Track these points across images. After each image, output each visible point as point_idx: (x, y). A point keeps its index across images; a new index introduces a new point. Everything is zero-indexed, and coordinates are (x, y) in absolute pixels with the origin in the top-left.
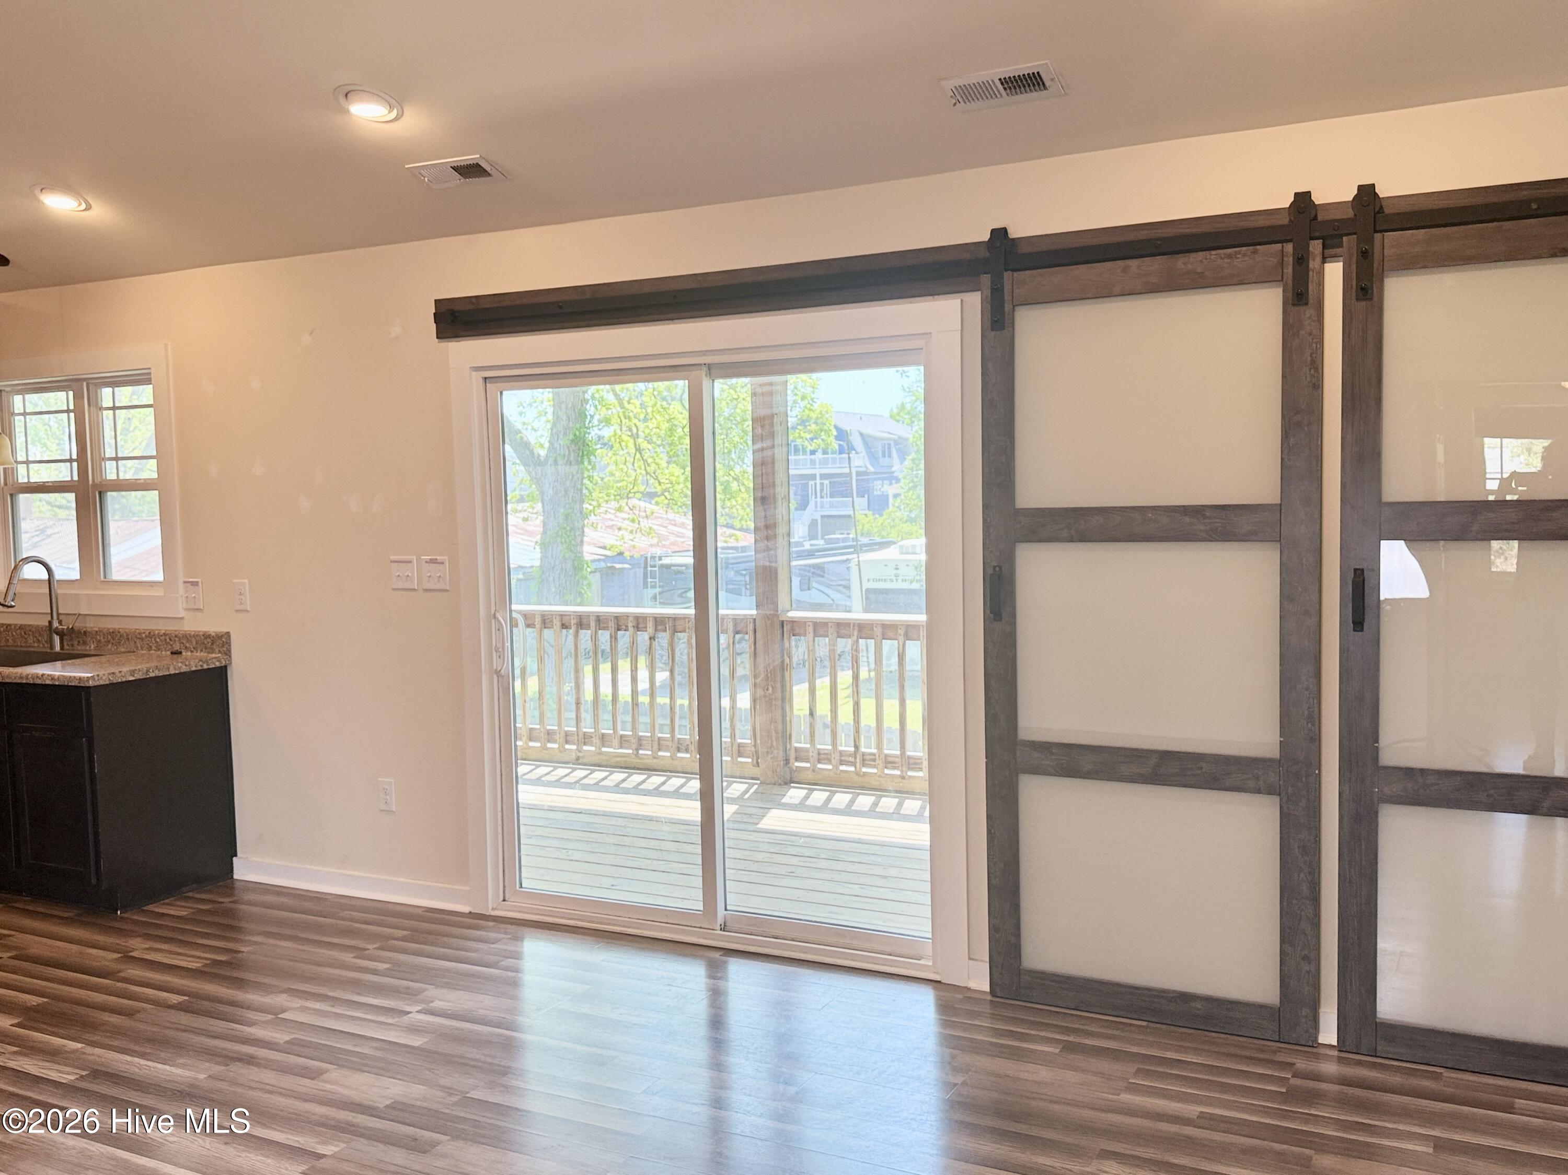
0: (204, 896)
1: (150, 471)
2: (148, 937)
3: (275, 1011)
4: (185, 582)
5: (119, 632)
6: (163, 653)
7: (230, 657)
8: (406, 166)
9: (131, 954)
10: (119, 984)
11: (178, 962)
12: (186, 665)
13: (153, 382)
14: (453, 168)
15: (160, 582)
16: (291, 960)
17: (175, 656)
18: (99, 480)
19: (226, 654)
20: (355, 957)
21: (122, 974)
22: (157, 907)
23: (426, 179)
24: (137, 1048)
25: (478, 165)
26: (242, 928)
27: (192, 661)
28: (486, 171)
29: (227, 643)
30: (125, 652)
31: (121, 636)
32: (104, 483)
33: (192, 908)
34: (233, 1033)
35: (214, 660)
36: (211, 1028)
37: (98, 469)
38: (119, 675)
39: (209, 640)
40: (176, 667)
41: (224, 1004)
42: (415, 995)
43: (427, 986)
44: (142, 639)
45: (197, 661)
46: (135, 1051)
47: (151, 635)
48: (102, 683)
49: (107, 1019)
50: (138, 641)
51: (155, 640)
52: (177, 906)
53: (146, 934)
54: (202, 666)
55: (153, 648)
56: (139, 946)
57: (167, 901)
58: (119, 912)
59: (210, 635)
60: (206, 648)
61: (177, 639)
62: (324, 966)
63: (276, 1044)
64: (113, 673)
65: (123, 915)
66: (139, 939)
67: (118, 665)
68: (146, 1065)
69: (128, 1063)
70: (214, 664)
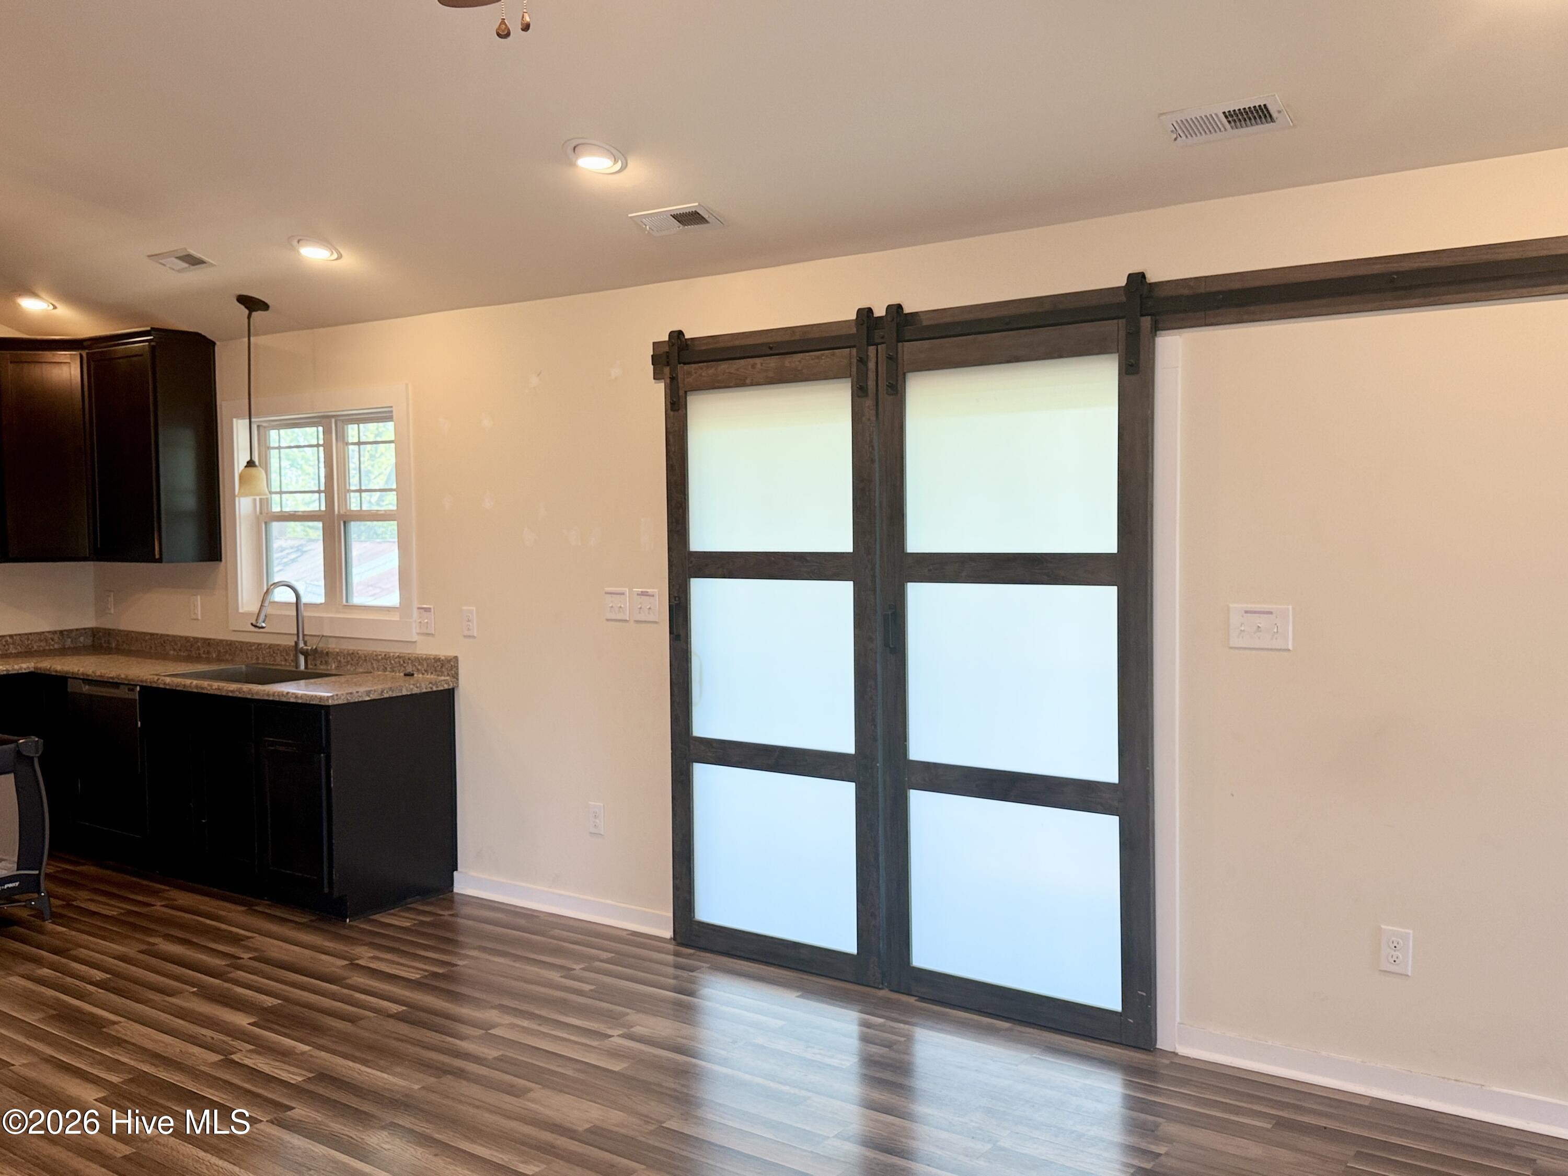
0: (427, 908)
1: (390, 502)
2: (373, 945)
3: (486, 1026)
4: (419, 608)
5: (358, 654)
6: (397, 674)
7: (457, 679)
8: (630, 215)
9: (357, 962)
10: (345, 991)
11: (397, 971)
12: (417, 687)
13: (394, 419)
14: (674, 216)
15: (397, 608)
16: (502, 976)
17: (408, 678)
18: (344, 511)
19: (454, 677)
20: (561, 977)
21: (348, 981)
22: (382, 917)
23: (648, 227)
24: (358, 1054)
25: (696, 213)
26: (457, 941)
27: (423, 683)
28: (704, 219)
29: (455, 667)
30: (362, 673)
31: (359, 657)
32: (348, 513)
33: (414, 919)
34: (447, 1046)
35: (442, 682)
36: (426, 1040)
37: (344, 500)
38: (356, 695)
39: (439, 663)
40: (407, 688)
41: (437, 1015)
42: (617, 1019)
43: (628, 1011)
44: (378, 661)
45: (428, 683)
46: (356, 1058)
47: (386, 657)
48: (341, 702)
49: (333, 1024)
50: (374, 663)
51: (390, 662)
52: (400, 916)
53: (371, 943)
54: (431, 688)
55: (388, 669)
56: (365, 955)
57: (392, 911)
58: (348, 920)
59: (440, 658)
60: (436, 671)
61: (410, 662)
62: (532, 983)
63: (486, 1059)
64: (351, 693)
65: (351, 923)
66: (366, 948)
67: (356, 685)
68: (365, 1072)
69: (351, 1068)
70: (443, 686)
